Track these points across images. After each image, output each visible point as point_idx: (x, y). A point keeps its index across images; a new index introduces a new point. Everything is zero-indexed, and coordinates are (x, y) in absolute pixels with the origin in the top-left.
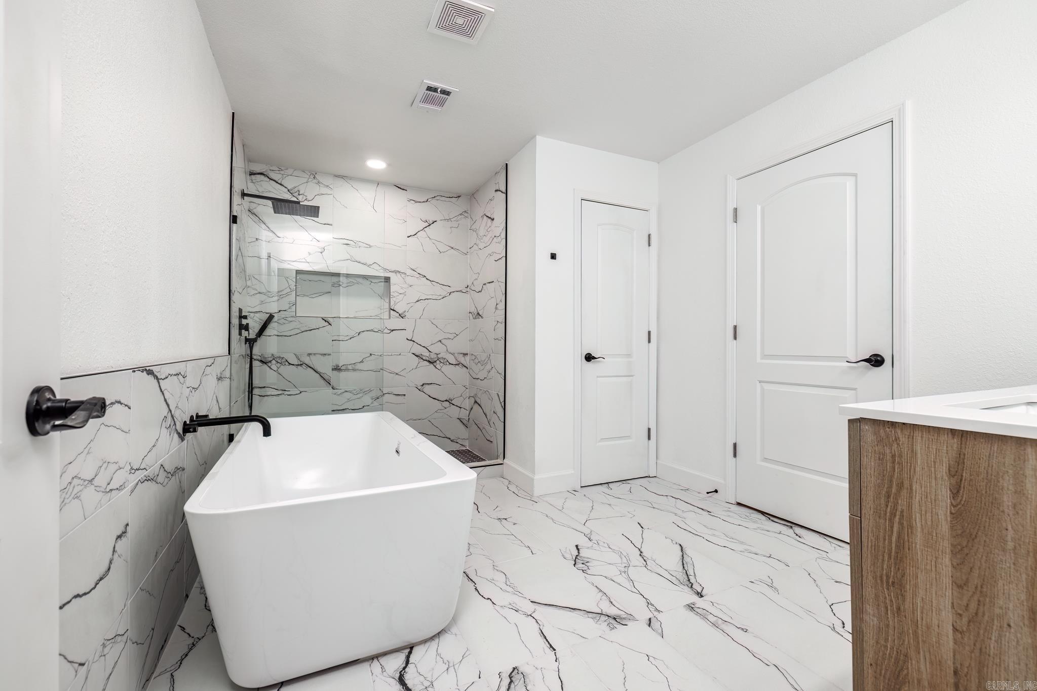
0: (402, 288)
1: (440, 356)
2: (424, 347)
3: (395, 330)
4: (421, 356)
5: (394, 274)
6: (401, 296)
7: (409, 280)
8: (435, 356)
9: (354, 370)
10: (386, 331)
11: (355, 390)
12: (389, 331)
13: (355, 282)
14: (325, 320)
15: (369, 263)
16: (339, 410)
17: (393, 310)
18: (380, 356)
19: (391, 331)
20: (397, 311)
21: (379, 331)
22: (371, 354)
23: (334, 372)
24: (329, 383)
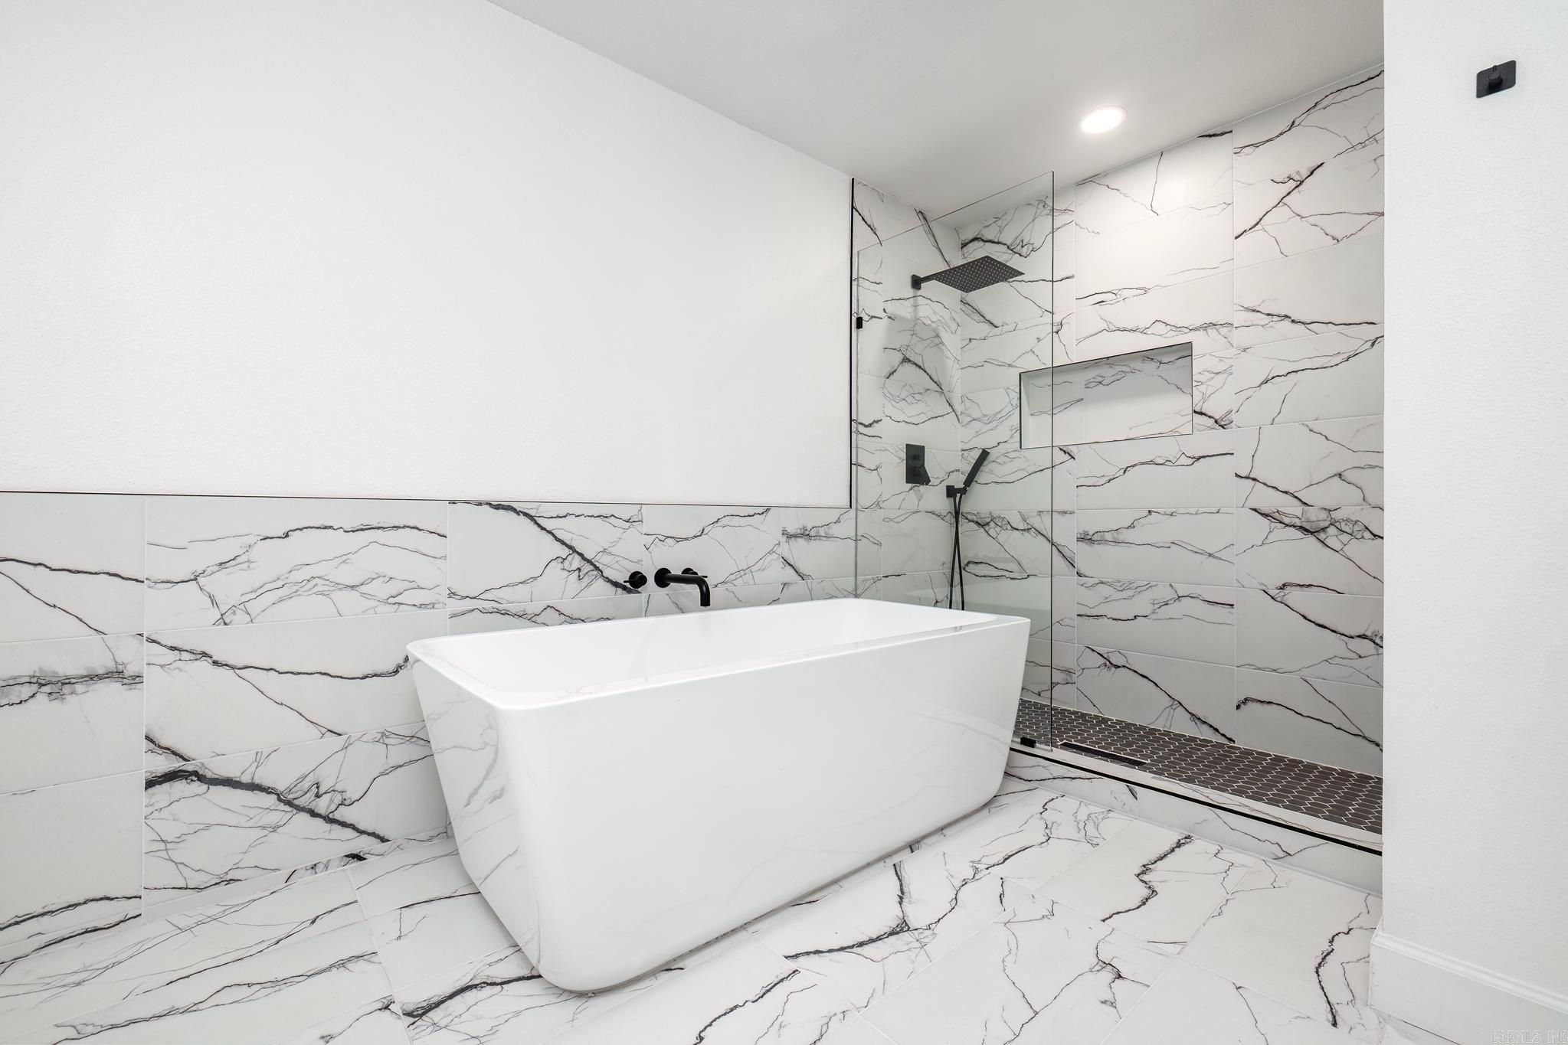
0: (1221, 359)
1: (1335, 515)
2: (1286, 492)
3: (1204, 457)
4: (1276, 515)
5: (1201, 332)
6: (1220, 378)
7: (1240, 337)
8: (1323, 515)
9: (1116, 542)
10: (1184, 460)
11: (1118, 582)
12: (1190, 461)
13: (1127, 369)
14: (1064, 451)
15: (1142, 326)
16: (1089, 616)
17: (1201, 413)
18: (1171, 515)
19: (1194, 460)
20: (1209, 414)
21: (1168, 463)
22: (1149, 511)
23: (1080, 543)
24: (1072, 565)
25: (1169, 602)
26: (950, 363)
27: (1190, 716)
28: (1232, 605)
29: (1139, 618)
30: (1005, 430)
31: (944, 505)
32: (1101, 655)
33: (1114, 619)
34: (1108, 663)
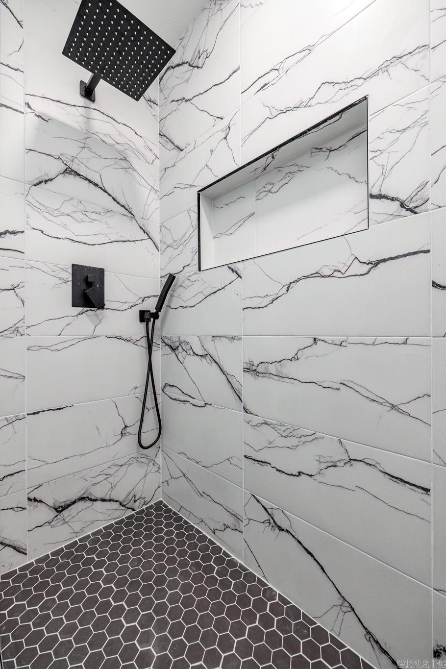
0: (410, 106)
3: (384, 261)
5: (380, 76)
9: (280, 376)
10: (357, 268)
11: (282, 425)
12: (366, 268)
14: (232, 270)
15: (305, 98)
16: (254, 460)
17: (381, 197)
18: (341, 345)
19: (371, 266)
20: (391, 195)
21: (336, 274)
22: (315, 339)
23: (247, 374)
24: (239, 397)
25: (338, 464)
26: (145, 191)
27: (364, 632)
28: (427, 490)
29: (303, 475)
30: (188, 255)
31: (138, 329)
32: (265, 509)
33: (277, 470)
34: (272, 521)
